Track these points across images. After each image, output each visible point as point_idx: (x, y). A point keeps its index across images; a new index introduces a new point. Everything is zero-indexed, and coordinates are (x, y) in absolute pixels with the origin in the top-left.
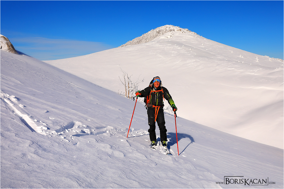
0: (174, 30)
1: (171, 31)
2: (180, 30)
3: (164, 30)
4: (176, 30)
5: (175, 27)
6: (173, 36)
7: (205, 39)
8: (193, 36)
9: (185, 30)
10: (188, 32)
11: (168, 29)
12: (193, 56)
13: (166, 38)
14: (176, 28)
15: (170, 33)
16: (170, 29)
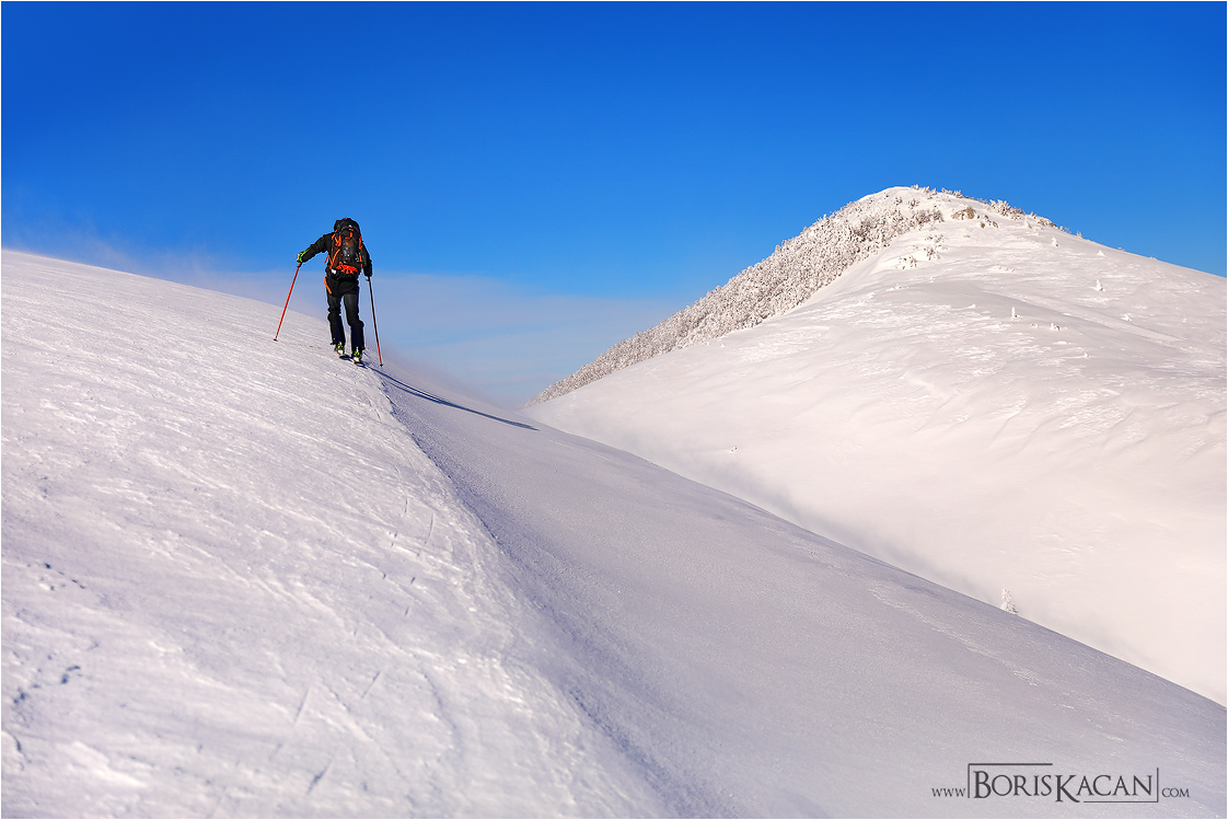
0: (938, 216)
1: (923, 219)
2: (971, 212)
3: (890, 221)
4: (947, 214)
5: (940, 194)
6: (939, 249)
7: (1102, 253)
8: (1036, 240)
9: (995, 210)
10: (1009, 217)
11: (905, 209)
12: (1076, 370)
13: (908, 267)
14: (946, 203)
15: (920, 236)
16: (915, 209)
